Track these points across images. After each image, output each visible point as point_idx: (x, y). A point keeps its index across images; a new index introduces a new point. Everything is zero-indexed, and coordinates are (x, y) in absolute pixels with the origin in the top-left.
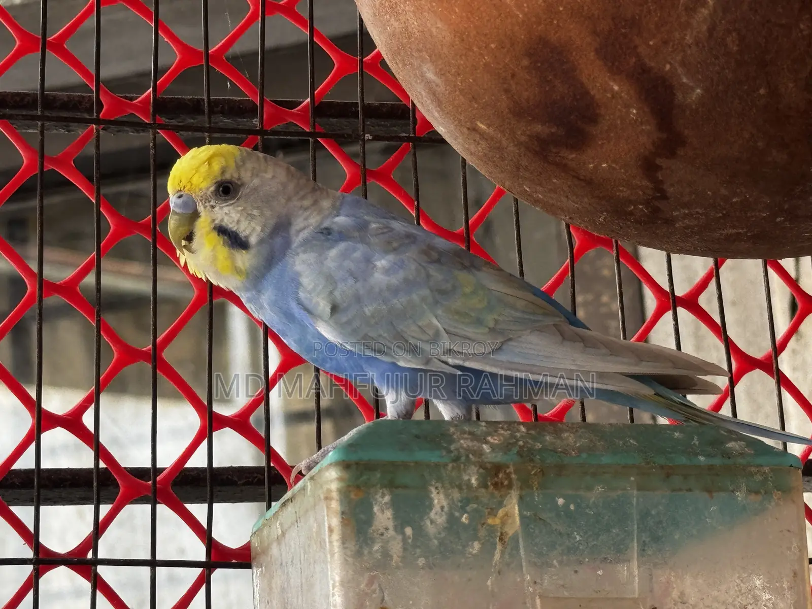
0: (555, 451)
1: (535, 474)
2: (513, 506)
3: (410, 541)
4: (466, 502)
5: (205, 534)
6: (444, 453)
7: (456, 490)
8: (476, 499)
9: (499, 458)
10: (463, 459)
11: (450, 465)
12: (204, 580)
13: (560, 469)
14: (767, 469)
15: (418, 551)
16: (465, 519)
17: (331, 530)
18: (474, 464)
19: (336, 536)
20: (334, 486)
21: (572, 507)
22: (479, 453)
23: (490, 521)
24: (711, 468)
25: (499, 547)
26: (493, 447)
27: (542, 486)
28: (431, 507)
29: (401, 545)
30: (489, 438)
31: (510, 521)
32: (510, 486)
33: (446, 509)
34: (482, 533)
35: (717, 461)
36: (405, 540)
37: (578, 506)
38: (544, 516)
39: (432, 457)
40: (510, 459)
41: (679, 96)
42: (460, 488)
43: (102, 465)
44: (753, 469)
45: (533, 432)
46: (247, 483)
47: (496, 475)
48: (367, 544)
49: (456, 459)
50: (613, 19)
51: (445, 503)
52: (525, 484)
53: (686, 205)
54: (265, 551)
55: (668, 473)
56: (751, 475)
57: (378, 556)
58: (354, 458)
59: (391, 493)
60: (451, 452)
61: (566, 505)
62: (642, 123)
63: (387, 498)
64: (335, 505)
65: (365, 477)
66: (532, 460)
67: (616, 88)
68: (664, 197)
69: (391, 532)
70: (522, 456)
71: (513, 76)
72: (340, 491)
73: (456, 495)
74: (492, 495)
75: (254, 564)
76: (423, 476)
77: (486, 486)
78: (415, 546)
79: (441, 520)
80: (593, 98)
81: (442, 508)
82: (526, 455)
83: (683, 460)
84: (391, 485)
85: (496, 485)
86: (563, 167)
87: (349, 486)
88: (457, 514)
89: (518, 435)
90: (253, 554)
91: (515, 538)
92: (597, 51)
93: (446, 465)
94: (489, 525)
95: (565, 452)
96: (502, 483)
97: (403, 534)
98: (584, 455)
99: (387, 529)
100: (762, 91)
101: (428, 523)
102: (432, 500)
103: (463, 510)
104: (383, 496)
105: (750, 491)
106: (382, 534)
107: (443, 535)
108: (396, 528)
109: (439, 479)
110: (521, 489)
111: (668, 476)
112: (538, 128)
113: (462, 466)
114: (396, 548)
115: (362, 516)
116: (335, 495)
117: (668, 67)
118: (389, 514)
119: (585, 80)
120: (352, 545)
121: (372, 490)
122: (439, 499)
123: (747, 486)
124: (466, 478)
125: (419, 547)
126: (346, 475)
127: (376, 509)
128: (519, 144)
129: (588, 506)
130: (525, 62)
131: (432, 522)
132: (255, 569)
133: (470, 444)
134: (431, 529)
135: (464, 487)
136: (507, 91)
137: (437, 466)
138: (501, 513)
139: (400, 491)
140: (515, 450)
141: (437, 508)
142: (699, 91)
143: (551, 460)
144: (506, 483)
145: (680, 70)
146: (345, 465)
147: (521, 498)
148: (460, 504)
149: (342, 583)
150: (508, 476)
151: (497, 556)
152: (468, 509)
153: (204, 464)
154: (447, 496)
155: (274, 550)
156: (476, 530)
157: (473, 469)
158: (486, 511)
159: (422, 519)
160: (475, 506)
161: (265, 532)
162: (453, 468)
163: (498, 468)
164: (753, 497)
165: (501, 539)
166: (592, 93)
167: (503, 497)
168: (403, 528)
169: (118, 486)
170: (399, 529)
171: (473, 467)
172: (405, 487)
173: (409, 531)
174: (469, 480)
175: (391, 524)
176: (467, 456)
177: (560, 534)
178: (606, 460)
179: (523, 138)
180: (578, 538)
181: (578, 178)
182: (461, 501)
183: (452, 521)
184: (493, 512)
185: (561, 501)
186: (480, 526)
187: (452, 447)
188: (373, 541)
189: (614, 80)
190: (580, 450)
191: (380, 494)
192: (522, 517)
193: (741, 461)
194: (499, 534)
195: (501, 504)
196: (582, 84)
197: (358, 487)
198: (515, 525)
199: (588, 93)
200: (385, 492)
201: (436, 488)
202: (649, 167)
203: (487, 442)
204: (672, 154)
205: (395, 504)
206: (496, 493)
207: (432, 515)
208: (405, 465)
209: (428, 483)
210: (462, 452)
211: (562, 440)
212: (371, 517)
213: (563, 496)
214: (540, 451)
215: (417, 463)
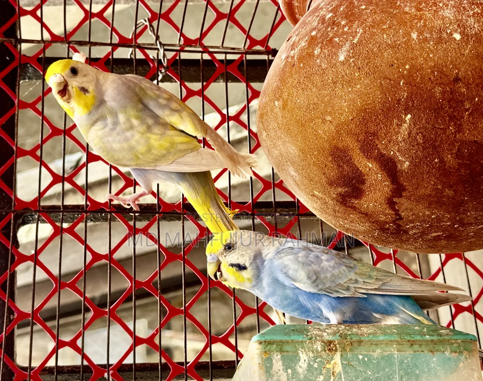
0: (357, 335)
1: (348, 345)
2: (338, 360)
3: (290, 375)
4: (315, 358)
6: (305, 336)
7: (311, 352)
8: (321, 357)
9: (331, 338)
10: (314, 339)
13: (360, 342)
14: (459, 341)
15: (294, 380)
16: (316, 365)
18: (319, 340)
19: (256, 374)
20: (256, 352)
21: (366, 359)
22: (322, 336)
23: (328, 366)
24: (432, 341)
25: (332, 378)
26: (328, 334)
27: (351, 350)
28: (299, 360)
29: (286, 377)
30: (326, 330)
31: (337, 366)
32: (336, 350)
33: (307, 361)
34: (324, 371)
35: (435, 338)
36: (288, 375)
37: (369, 359)
38: (352, 363)
39: (300, 338)
40: (336, 339)
41: (399, 166)
42: (313, 352)
44: (453, 341)
45: (347, 328)
47: (330, 345)
48: (270, 377)
49: (311, 339)
50: (365, 133)
51: (306, 358)
52: (344, 349)
53: (412, 222)
55: (412, 344)
56: (452, 344)
58: (264, 339)
59: (281, 354)
60: (308, 335)
61: (363, 359)
62: (384, 181)
63: (279, 356)
64: (256, 360)
65: (268, 348)
66: (346, 339)
67: (370, 165)
68: (400, 217)
69: (282, 372)
70: (341, 337)
71: (326, 166)
73: (311, 355)
74: (329, 355)
76: (295, 346)
77: (325, 351)
78: (293, 378)
79: (304, 366)
80: (361, 171)
81: (305, 361)
82: (343, 336)
83: (418, 338)
84: (281, 351)
85: (329, 350)
87: (261, 352)
88: (312, 363)
89: (340, 329)
91: (340, 374)
92: (360, 149)
93: (305, 342)
94: (327, 369)
95: (362, 335)
96: (332, 349)
97: (287, 372)
98: (371, 336)
99: (279, 370)
101: (298, 367)
102: (300, 357)
103: (315, 361)
105: (452, 352)
106: (277, 373)
107: (306, 373)
108: (283, 370)
109: (303, 348)
110: (341, 351)
111: (412, 345)
112: (340, 190)
113: (313, 341)
114: (284, 379)
115: (268, 365)
116: (256, 355)
117: (392, 152)
118: (280, 363)
119: (356, 163)
121: (272, 353)
122: (303, 357)
123: (450, 349)
124: (315, 347)
125: (294, 378)
126: (261, 347)
127: (274, 361)
128: (333, 199)
129: (373, 359)
130: (330, 159)
131: (300, 367)
133: (318, 333)
134: (300, 370)
135: (315, 351)
136: (324, 174)
137: (302, 342)
138: (332, 362)
139: (285, 353)
140: (338, 335)
141: (302, 360)
142: (407, 163)
143: (355, 338)
144: (334, 349)
145: (398, 154)
146: (260, 342)
147: (341, 356)
148: (313, 359)
150: (335, 345)
152: (317, 361)
154: (307, 355)
156: (321, 370)
157: (319, 343)
158: (325, 362)
159: (295, 366)
160: (320, 359)
162: (309, 342)
163: (330, 342)
164: (454, 354)
165: (333, 374)
166: (361, 169)
167: (333, 355)
168: (287, 369)
170: (286, 370)
171: (318, 342)
172: (288, 351)
173: (289, 371)
174: (317, 348)
175: (281, 368)
176: (316, 337)
177: (361, 371)
178: (381, 338)
179: (334, 196)
180: (370, 373)
182: (313, 357)
183: (310, 366)
184: (329, 362)
185: (361, 357)
186: (323, 369)
187: (309, 334)
188: (273, 376)
189: (369, 162)
190: (369, 334)
191: (275, 355)
192: (342, 364)
193: (446, 337)
194: (332, 372)
195: (332, 359)
196: (355, 165)
197: (265, 352)
198: (339, 368)
199: (358, 169)
200: (278, 354)
201: (302, 352)
202: (391, 203)
203: (325, 332)
204: (401, 196)
205: (283, 359)
206: (330, 353)
207: (300, 364)
208: (287, 342)
209: (297, 350)
210: (314, 335)
211: (361, 330)
212: (272, 364)
213: (361, 355)
214: (350, 335)
215: (292, 341)
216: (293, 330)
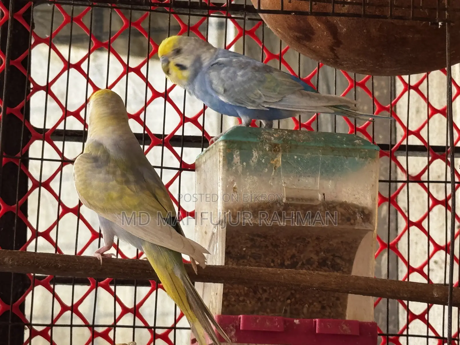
0: (295, 141)
1: (288, 148)
2: (279, 158)
3: (245, 167)
4: (264, 155)
5: (180, 159)
6: (258, 139)
7: (261, 151)
8: (267, 155)
9: (276, 141)
10: (264, 141)
11: (260, 143)
12: (179, 174)
13: (297, 146)
14: (367, 150)
15: (247, 170)
16: (263, 161)
17: (220, 162)
19: (221, 163)
20: (222, 148)
21: (299, 159)
22: (270, 140)
23: (272, 162)
24: (348, 149)
25: (274, 170)
26: (275, 138)
27: (290, 152)
28: (252, 156)
29: (242, 168)
30: (274, 135)
32: (279, 151)
34: (269, 166)
35: (350, 147)
36: (243, 166)
37: (301, 159)
38: (289, 161)
39: (255, 140)
40: (280, 142)
41: (339, 30)
43: (146, 132)
44: (362, 150)
45: (289, 133)
46: (195, 142)
47: (275, 147)
48: (231, 167)
49: (262, 142)
52: (284, 151)
53: (346, 61)
54: (200, 166)
55: (333, 150)
56: (361, 152)
57: (234, 171)
58: (228, 139)
59: (240, 151)
60: (261, 139)
61: (297, 158)
62: (328, 37)
63: (238, 153)
64: (221, 154)
65: (231, 146)
66: (287, 143)
67: (319, 26)
68: (338, 57)
69: (239, 164)
70: (284, 142)
72: (223, 149)
73: (261, 153)
74: (273, 154)
75: (196, 170)
76: (250, 146)
77: (271, 151)
79: (256, 161)
80: (312, 28)
81: (256, 157)
82: (285, 141)
83: (339, 146)
84: (240, 149)
85: (274, 151)
86: (305, 46)
87: (226, 148)
88: (261, 159)
89: (284, 134)
90: (196, 166)
91: (279, 168)
93: (258, 143)
94: (271, 163)
95: (299, 141)
96: (276, 150)
98: (305, 142)
100: (365, 31)
101: (251, 161)
102: (253, 154)
103: (263, 158)
104: (237, 152)
105: (360, 157)
106: (236, 164)
107: (256, 165)
108: (240, 162)
109: (256, 148)
110: (283, 152)
111: (333, 151)
112: (296, 34)
113: (264, 144)
114: (240, 169)
115: (230, 158)
116: (222, 151)
117: (335, 21)
118: (239, 158)
120: (226, 167)
121: (234, 150)
122: (255, 154)
123: (359, 155)
124: (265, 147)
126: (226, 145)
127: (234, 156)
128: (290, 37)
129: (304, 159)
132: (196, 172)
133: (267, 136)
134: (252, 164)
135: (264, 151)
136: (286, 21)
137: (256, 143)
138: (275, 160)
139: (243, 151)
140: (282, 139)
141: (254, 157)
142: (345, 29)
143: (293, 143)
144: (278, 150)
145: (339, 23)
146: (225, 141)
147: (282, 155)
148: (262, 156)
149: (222, 179)
150: (279, 147)
151: (273, 174)
152: (265, 158)
153: (181, 134)
154: (258, 153)
155: (203, 166)
156: (266, 165)
157: (268, 145)
158: (271, 159)
159: (249, 160)
160: (267, 157)
161: (200, 160)
162: (261, 144)
163: (275, 145)
164: (361, 159)
165: (275, 168)
166: (312, 26)
167: (277, 154)
168: (243, 163)
169: (151, 140)
170: (242, 163)
171: (267, 144)
172: (245, 149)
173: (245, 164)
174: (266, 149)
175: (239, 161)
176: (266, 141)
177: (294, 167)
178: (312, 144)
179: (292, 36)
180: (300, 169)
181: (310, 49)
182: (262, 155)
183: (259, 161)
184: (273, 159)
185: (296, 157)
186: (268, 164)
187: (261, 137)
188: (233, 166)
189: (319, 23)
190: (304, 141)
192: (282, 161)
193: (358, 147)
194: (274, 166)
195: (276, 157)
196: (309, 23)
197: (229, 149)
198: (279, 164)
199: (310, 26)
200: (238, 151)
201: (255, 150)
202: (332, 49)
203: (273, 136)
204: (338, 46)
205: (241, 155)
206: (274, 153)
207: (253, 159)
208: (245, 143)
209: (252, 149)
210: (264, 139)
211: (299, 137)
212: (232, 158)
213: (296, 155)
214: (290, 140)
215: (249, 142)
216: (250, 133)
